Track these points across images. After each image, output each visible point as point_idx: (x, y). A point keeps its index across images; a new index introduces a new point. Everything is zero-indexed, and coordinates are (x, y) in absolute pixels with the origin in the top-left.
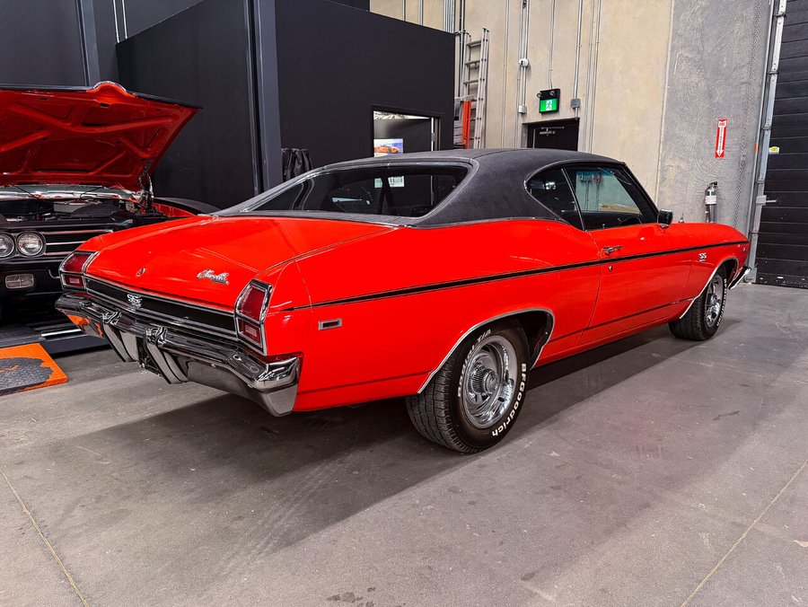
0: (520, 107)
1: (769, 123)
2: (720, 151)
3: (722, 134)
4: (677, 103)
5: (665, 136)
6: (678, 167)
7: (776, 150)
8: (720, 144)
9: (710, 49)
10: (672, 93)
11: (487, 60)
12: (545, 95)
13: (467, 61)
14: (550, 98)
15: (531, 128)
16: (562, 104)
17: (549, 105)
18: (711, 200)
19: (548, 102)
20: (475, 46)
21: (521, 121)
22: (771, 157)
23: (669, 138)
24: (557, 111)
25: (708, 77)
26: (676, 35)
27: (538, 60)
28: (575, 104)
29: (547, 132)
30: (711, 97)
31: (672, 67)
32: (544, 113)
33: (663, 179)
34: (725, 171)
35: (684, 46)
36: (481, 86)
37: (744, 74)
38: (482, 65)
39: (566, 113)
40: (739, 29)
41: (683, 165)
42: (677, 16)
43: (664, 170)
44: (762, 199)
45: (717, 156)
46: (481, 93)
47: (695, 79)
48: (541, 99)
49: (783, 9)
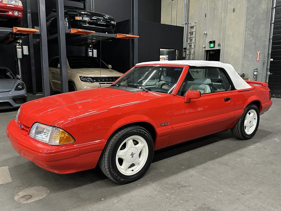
0: (204, 45)
1: (270, 52)
2: (258, 60)
3: (258, 55)
4: (247, 46)
5: (244, 55)
6: (247, 64)
7: (272, 60)
8: (258, 58)
9: (255, 31)
10: (245, 43)
11: (196, 32)
12: (211, 42)
13: (190, 32)
14: (212, 43)
15: (207, 51)
16: (215, 45)
17: (212, 45)
18: (255, 73)
19: (212, 44)
20: (192, 27)
21: (204, 50)
22: (271, 61)
23: (245, 56)
24: (214, 47)
25: (255, 39)
26: (246, 27)
27: (209, 32)
28: (219, 45)
29: (212, 53)
30: (255, 44)
31: (245, 35)
32: (211, 47)
33: (243, 67)
34: (259, 65)
35: (248, 30)
36: (193, 39)
38: (194, 33)
39: (217, 48)
40: (263, 26)
41: (248, 63)
42: (247, 22)
43: (243, 65)
44: (269, 73)
45: (257, 61)
46: (193, 41)
47: (251, 39)
48: (210, 43)
49: (273, 22)
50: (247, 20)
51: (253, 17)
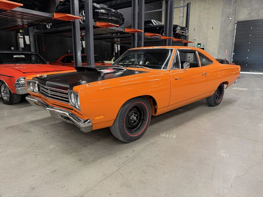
0: (194, 46)
1: (233, 50)
2: (226, 54)
4: (220, 47)
7: (234, 54)
9: (225, 40)
10: (219, 45)
12: (199, 44)
16: (201, 46)
17: (199, 46)
22: (233, 54)
23: (219, 52)
25: (225, 44)
26: (220, 37)
27: (197, 39)
28: (204, 46)
30: (225, 46)
31: (219, 42)
34: (227, 57)
35: (221, 39)
37: (230, 44)
40: (229, 38)
41: (221, 56)
42: (220, 35)
43: (218, 56)
44: (232, 60)
47: (223, 44)
49: (235, 36)
50: (221, 34)
51: (224, 32)
